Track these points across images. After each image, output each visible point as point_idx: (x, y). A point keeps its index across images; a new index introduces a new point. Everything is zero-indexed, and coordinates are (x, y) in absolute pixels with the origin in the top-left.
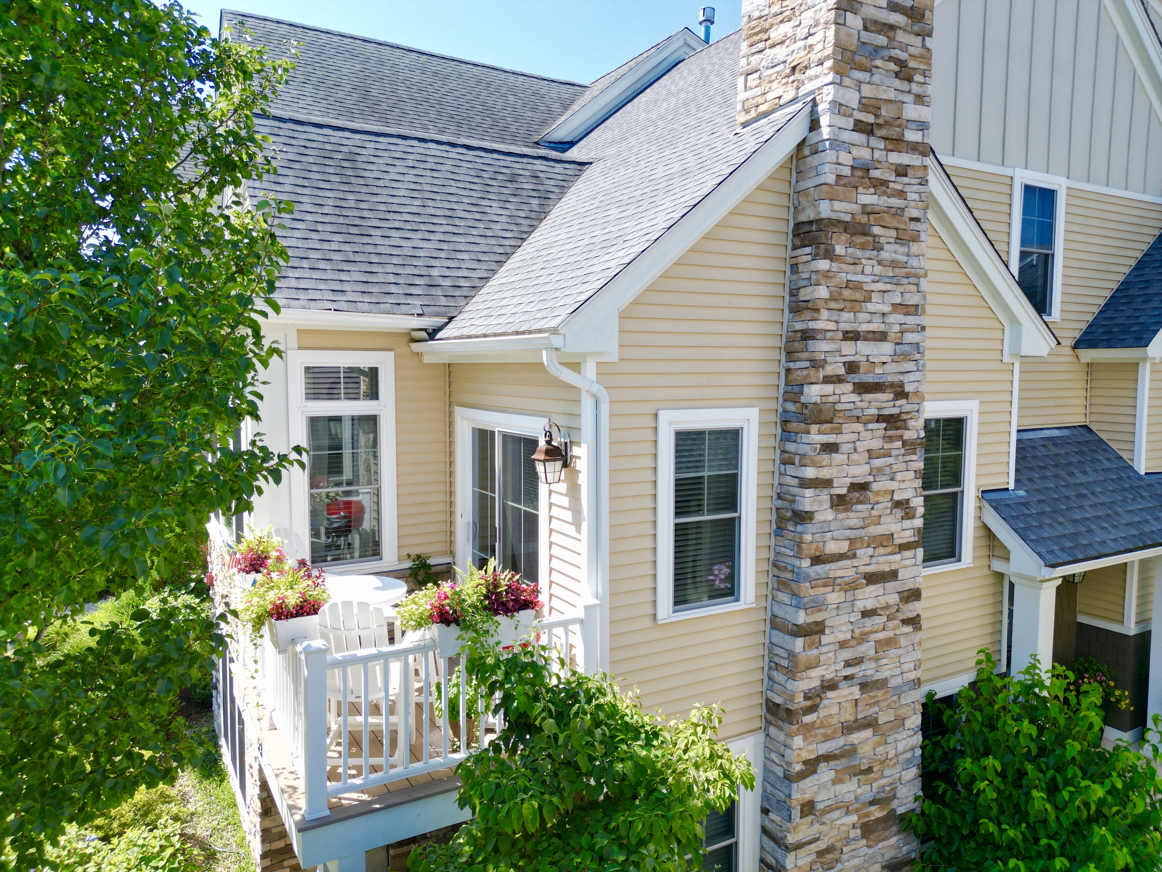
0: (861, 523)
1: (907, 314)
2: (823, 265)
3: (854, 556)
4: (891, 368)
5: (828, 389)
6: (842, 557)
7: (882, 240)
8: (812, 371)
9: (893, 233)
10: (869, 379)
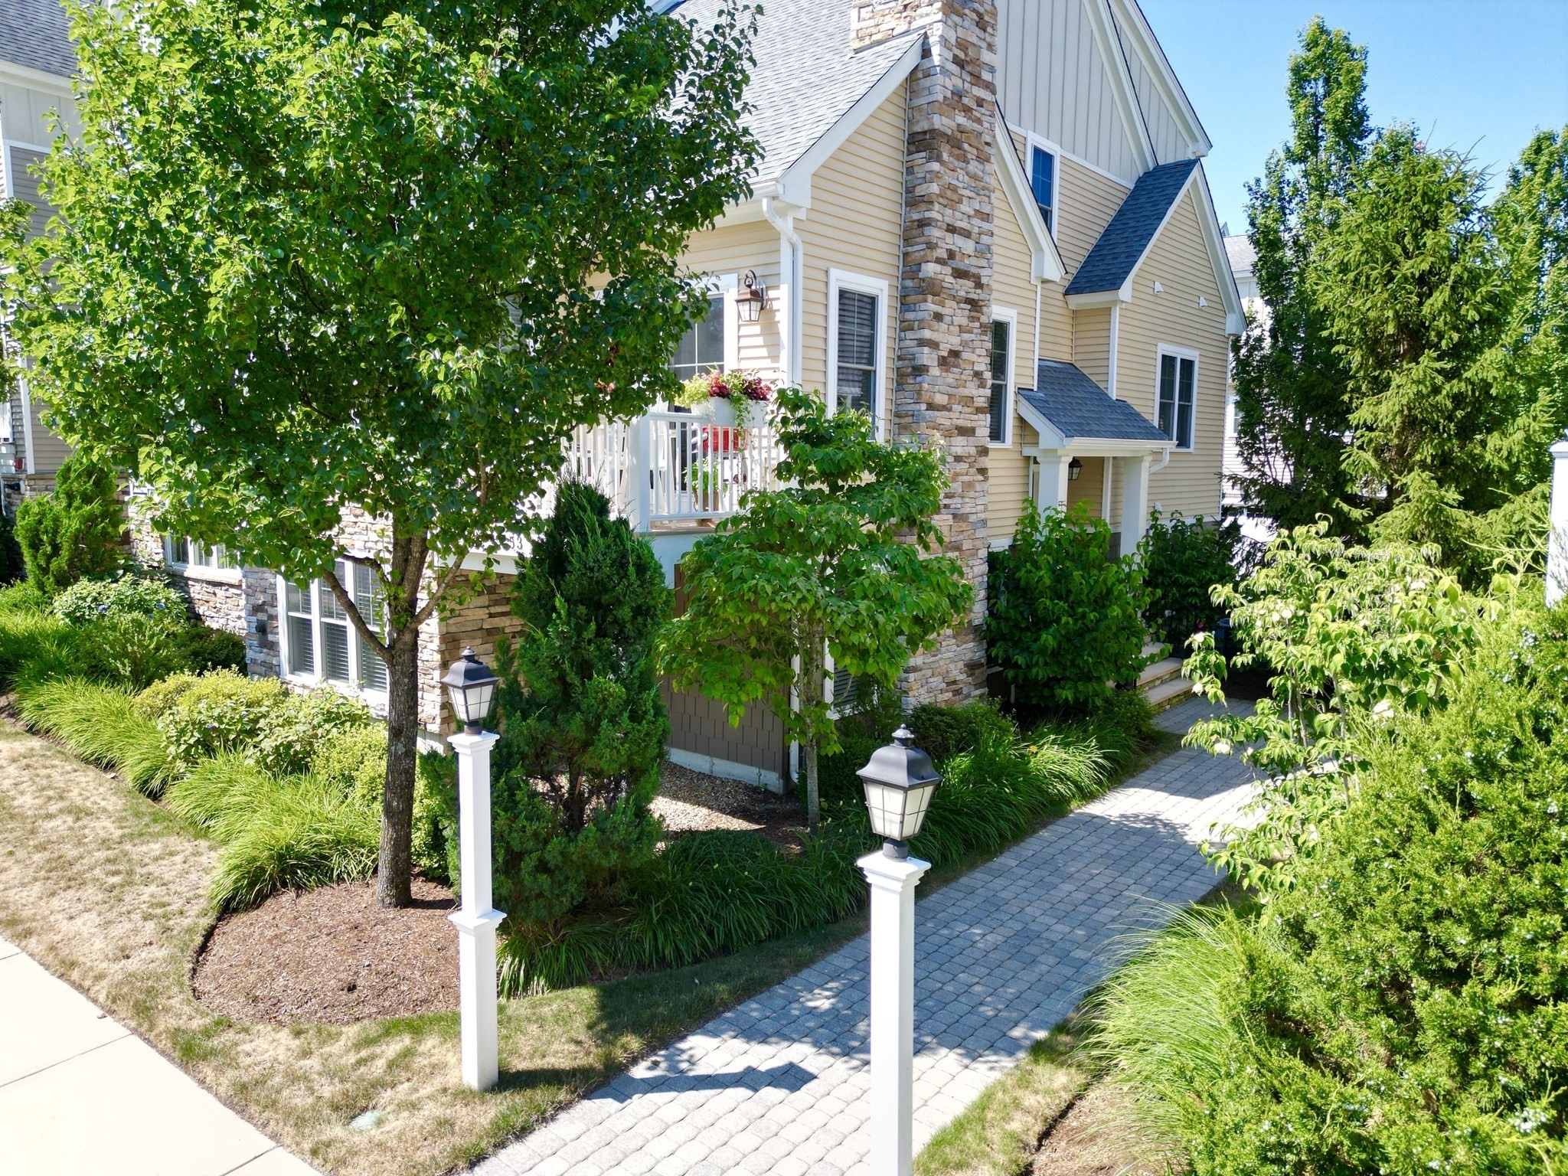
0: (955, 384)
1: (983, 220)
2: (935, 166)
3: (950, 410)
4: (974, 261)
5: (938, 268)
6: (944, 408)
7: (969, 156)
8: (928, 252)
9: (975, 152)
10: (961, 266)
